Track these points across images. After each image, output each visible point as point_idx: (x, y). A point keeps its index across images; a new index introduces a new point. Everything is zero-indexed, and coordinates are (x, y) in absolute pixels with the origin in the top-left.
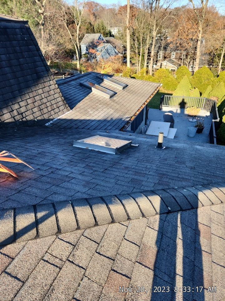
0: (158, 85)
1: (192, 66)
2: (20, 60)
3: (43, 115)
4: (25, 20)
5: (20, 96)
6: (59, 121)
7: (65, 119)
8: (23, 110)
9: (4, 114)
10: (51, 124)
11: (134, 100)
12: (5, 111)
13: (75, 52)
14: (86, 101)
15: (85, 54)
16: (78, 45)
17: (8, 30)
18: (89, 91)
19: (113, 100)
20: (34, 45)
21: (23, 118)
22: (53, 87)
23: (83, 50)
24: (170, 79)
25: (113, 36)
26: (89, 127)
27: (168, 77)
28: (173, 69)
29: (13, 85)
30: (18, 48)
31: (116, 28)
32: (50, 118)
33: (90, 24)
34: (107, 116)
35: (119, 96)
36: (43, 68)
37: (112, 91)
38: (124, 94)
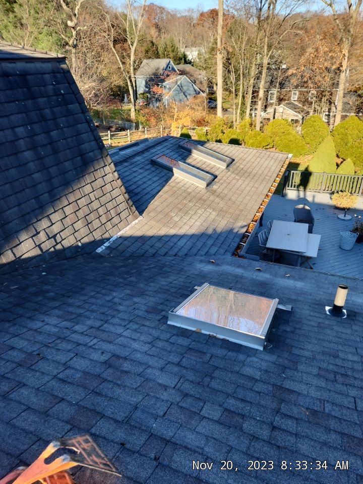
0: (285, 156)
1: (327, 113)
2: (52, 133)
3: (91, 232)
4: (60, 56)
5: (52, 202)
6: (121, 241)
7: (131, 237)
8: (56, 228)
9: (21, 243)
10: (108, 248)
11: (248, 188)
12: (23, 236)
13: (128, 91)
14: (165, 196)
15: (143, 94)
16: (133, 80)
17: (29, 77)
18: (168, 175)
19: (212, 190)
20: (78, 103)
21: (57, 244)
22: (109, 178)
23: (140, 87)
24: (291, 137)
25: (190, 63)
26: (176, 250)
27: (289, 134)
28: (295, 118)
29: (39, 184)
30: (48, 111)
31: (194, 49)
32: (104, 236)
33: (152, 42)
34: (206, 225)
35: (221, 181)
36: (93, 143)
37: (207, 172)
38: (230, 178)
